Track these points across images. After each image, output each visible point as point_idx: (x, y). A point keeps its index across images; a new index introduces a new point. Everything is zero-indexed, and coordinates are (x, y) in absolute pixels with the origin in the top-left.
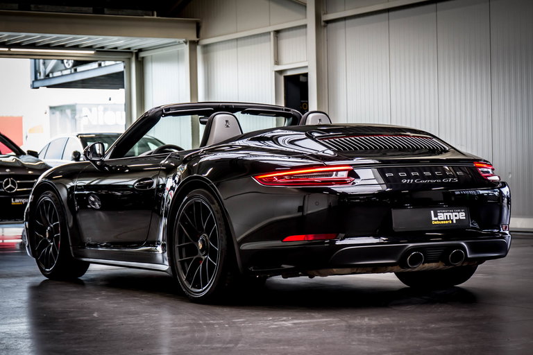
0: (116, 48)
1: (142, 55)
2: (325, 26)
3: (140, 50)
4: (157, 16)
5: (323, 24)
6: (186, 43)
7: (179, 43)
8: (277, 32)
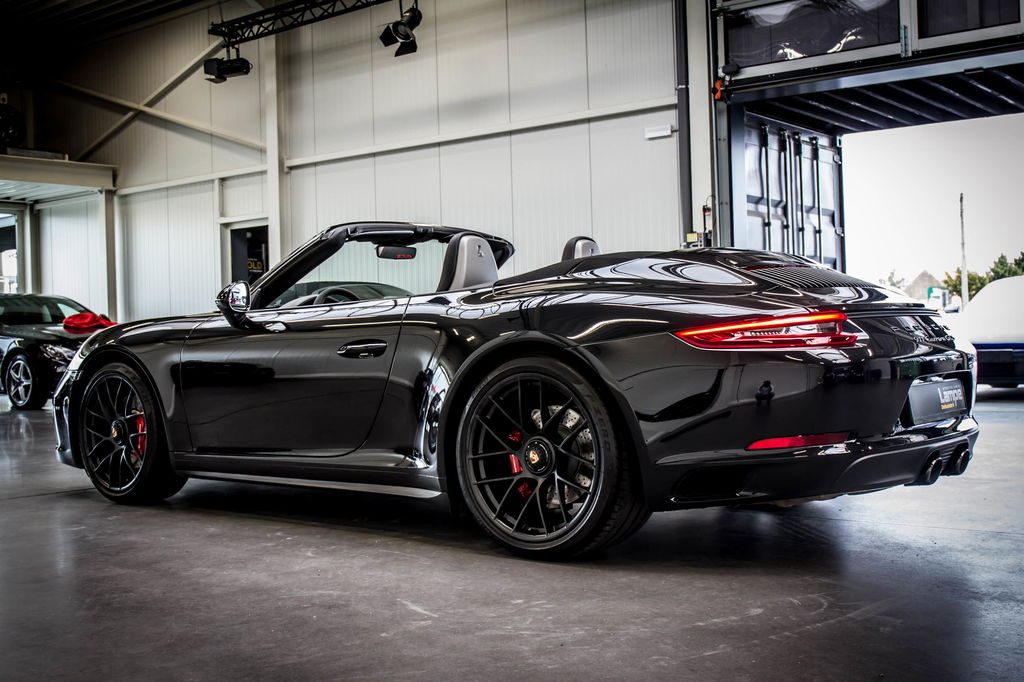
0: (8, 198)
1: (38, 207)
2: (288, 173)
3: (37, 202)
4: (70, 159)
5: (286, 170)
6: (101, 192)
7: (93, 193)
8: (223, 180)
